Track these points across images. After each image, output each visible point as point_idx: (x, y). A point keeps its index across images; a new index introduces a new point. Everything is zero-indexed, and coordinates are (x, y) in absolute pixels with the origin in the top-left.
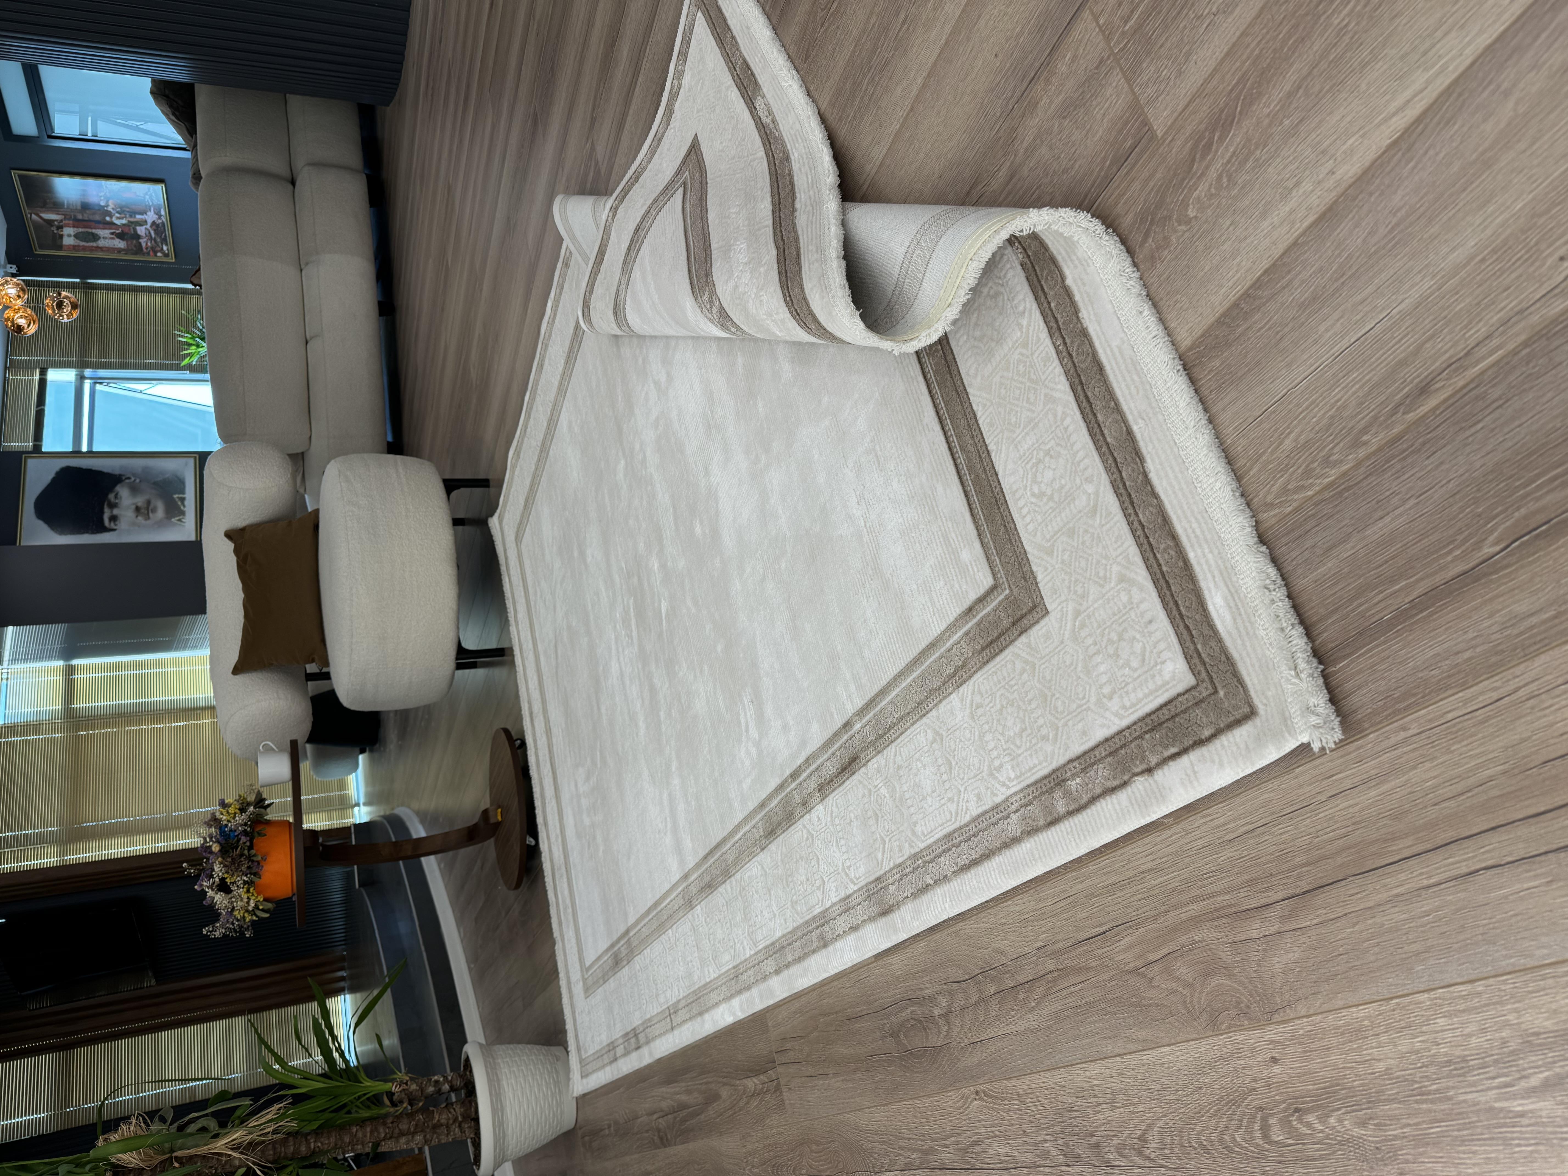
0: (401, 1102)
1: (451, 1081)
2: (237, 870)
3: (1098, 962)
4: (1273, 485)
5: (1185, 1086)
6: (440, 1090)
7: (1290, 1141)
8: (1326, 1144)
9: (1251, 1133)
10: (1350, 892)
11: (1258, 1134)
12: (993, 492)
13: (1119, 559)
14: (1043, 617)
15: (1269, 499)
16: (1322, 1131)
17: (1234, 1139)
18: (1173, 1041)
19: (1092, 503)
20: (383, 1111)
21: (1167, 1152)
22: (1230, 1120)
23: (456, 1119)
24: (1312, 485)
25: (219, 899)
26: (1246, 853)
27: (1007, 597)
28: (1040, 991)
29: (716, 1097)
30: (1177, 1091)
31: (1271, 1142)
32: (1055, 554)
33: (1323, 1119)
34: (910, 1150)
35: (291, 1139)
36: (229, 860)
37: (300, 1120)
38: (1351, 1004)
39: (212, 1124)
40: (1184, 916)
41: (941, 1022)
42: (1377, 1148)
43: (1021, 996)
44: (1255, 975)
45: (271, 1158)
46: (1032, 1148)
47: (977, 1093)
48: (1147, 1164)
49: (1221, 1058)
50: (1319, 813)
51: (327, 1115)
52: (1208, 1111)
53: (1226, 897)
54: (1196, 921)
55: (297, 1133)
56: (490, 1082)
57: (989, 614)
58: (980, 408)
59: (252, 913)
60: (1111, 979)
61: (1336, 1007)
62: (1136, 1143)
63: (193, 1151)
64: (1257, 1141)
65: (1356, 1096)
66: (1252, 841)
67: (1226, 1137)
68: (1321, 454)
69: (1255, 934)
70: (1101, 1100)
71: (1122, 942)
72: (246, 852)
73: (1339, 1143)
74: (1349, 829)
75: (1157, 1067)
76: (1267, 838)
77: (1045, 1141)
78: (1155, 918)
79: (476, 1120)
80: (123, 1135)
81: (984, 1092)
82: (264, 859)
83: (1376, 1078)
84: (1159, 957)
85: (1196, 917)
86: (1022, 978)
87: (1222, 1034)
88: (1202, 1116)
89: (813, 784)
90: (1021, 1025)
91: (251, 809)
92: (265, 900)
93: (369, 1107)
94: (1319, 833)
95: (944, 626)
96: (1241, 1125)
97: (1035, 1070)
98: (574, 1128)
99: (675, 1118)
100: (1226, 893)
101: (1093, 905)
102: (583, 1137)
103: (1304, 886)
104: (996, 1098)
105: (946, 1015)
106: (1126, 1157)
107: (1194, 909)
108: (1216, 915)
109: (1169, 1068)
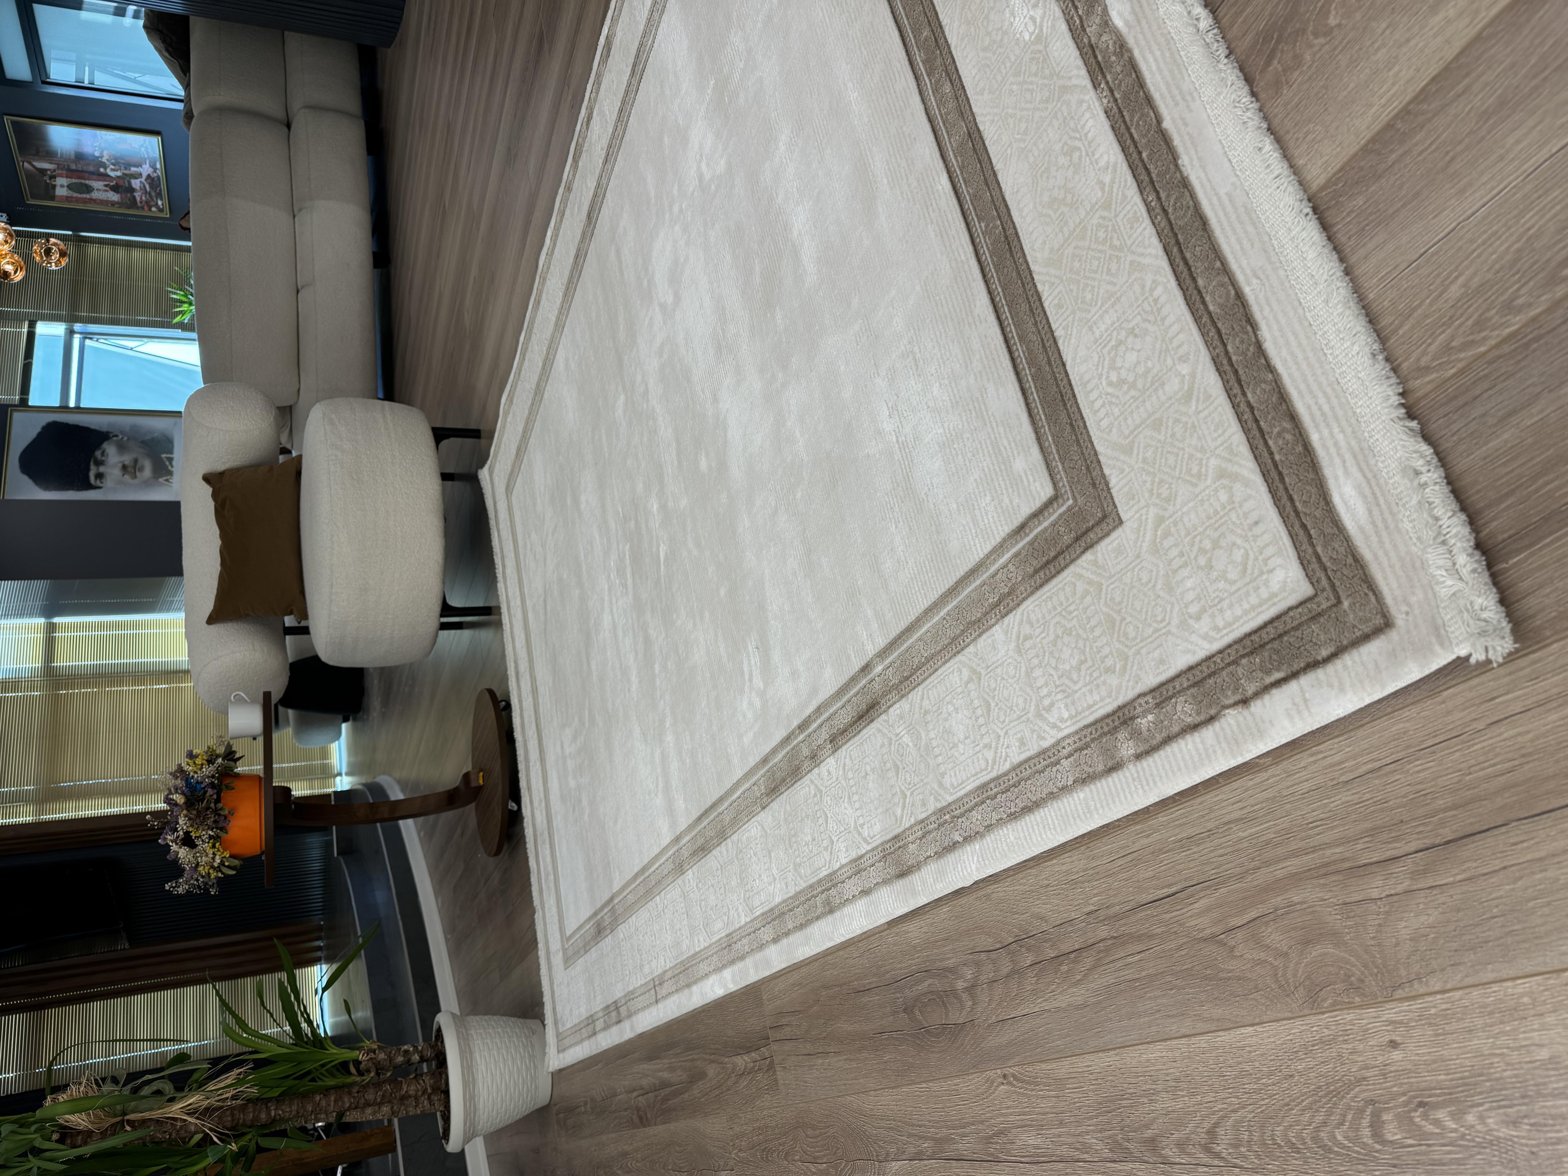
0: (368, 1071)
1: (421, 1052)
2: (202, 823)
3: (1164, 929)
4: (1430, 344)
5: (1270, 1074)
6: (409, 1060)
7: (1410, 1141)
8: (1460, 1146)
9: (1357, 1130)
10: (1512, 841)
11: (1367, 1132)
12: (1058, 386)
13: (1217, 452)
14: (1115, 528)
15: (1423, 362)
16: (1455, 1131)
17: (1335, 1137)
18: (1257, 1020)
19: (1186, 387)
20: (350, 1080)
21: (1243, 1149)
22: (1330, 1113)
23: (425, 1091)
24: (1485, 339)
25: (183, 853)
26: (1368, 796)
27: (1069, 509)
28: (1088, 961)
29: (703, 1075)
30: (1259, 1079)
31: (1384, 1142)
32: (1135, 451)
33: (1457, 1116)
34: (921, 1138)
35: (250, 1105)
36: (194, 812)
37: (261, 1085)
38: (1505, 976)
39: (168, 1088)
40: (1279, 874)
41: (964, 996)
42: (1533, 1153)
43: (1064, 968)
44: (1373, 943)
45: (229, 1125)
46: (1070, 1140)
47: (1005, 1076)
48: (1216, 1162)
49: (1321, 1041)
50: (1473, 745)
51: (289, 1082)
52: (1300, 1103)
53: (1338, 850)
54: (1296, 879)
55: (258, 1099)
56: (462, 1053)
57: (1046, 529)
58: (1047, 288)
59: (218, 869)
60: (1179, 948)
61: (1485, 980)
62: (1203, 1138)
63: (146, 1115)
64: (1365, 1140)
65: (1506, 1089)
66: (1377, 782)
67: (1322, 1134)
68: (1501, 299)
69: (1375, 894)
70: (1160, 1088)
71: (1196, 905)
72: (212, 805)
73: (1479, 1145)
74: (1517, 762)
75: (1235, 1050)
76: (1398, 777)
77: (1087, 1133)
78: (1241, 877)
79: (447, 1093)
80: (72, 1095)
81: (1014, 1076)
82: (231, 813)
83: (1535, 1068)
84: (1245, 922)
85: (1296, 874)
86: (1065, 947)
87: (1323, 1013)
88: (1292, 1109)
89: (824, 735)
90: (1062, 1001)
91: (220, 760)
92: (231, 856)
93: (333, 1076)
94: (1472, 769)
95: (988, 548)
96: (1344, 1121)
97: (1078, 1051)
98: (549, 1105)
99: (656, 1096)
100: (1338, 845)
101: (1161, 862)
102: (557, 1114)
103: (1447, 833)
104: (1028, 1083)
105: (971, 989)
106: (1189, 1154)
107: (1293, 865)
108: (1323, 871)
109: (1250, 1052)
